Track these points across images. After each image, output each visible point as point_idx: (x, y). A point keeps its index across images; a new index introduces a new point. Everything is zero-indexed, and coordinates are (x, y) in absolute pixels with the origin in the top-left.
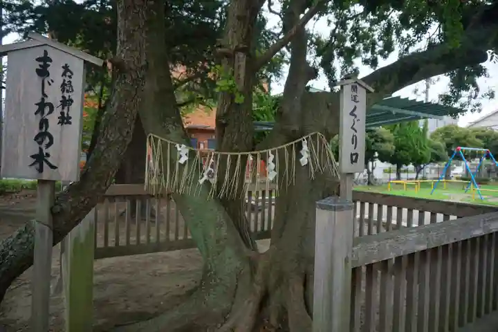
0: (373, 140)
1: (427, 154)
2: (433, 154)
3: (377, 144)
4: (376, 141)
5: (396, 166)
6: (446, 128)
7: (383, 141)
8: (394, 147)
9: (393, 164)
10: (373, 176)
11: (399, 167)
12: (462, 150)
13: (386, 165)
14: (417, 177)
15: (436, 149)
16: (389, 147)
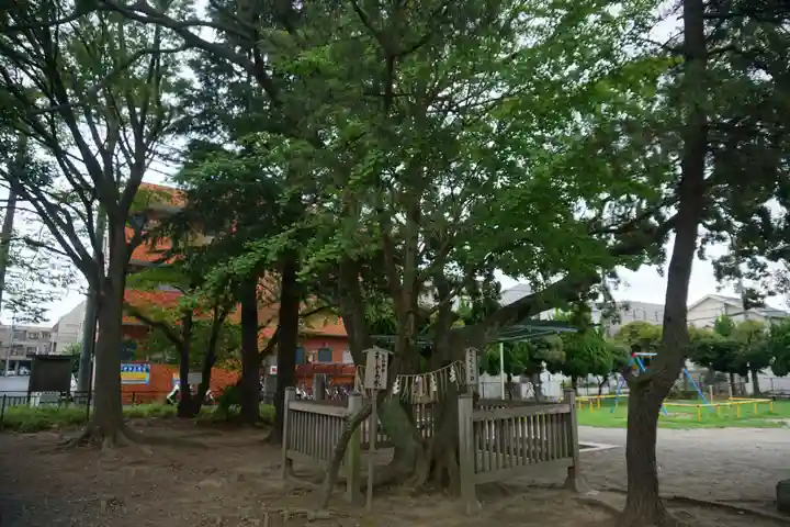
0: (535, 347)
1: (608, 361)
2: (615, 361)
3: (542, 351)
4: (539, 347)
5: (570, 378)
6: (632, 326)
7: (549, 347)
8: (564, 354)
9: (567, 376)
10: (540, 393)
11: (574, 380)
12: (640, 357)
13: (560, 377)
14: (600, 391)
15: (619, 354)
16: (558, 354)
